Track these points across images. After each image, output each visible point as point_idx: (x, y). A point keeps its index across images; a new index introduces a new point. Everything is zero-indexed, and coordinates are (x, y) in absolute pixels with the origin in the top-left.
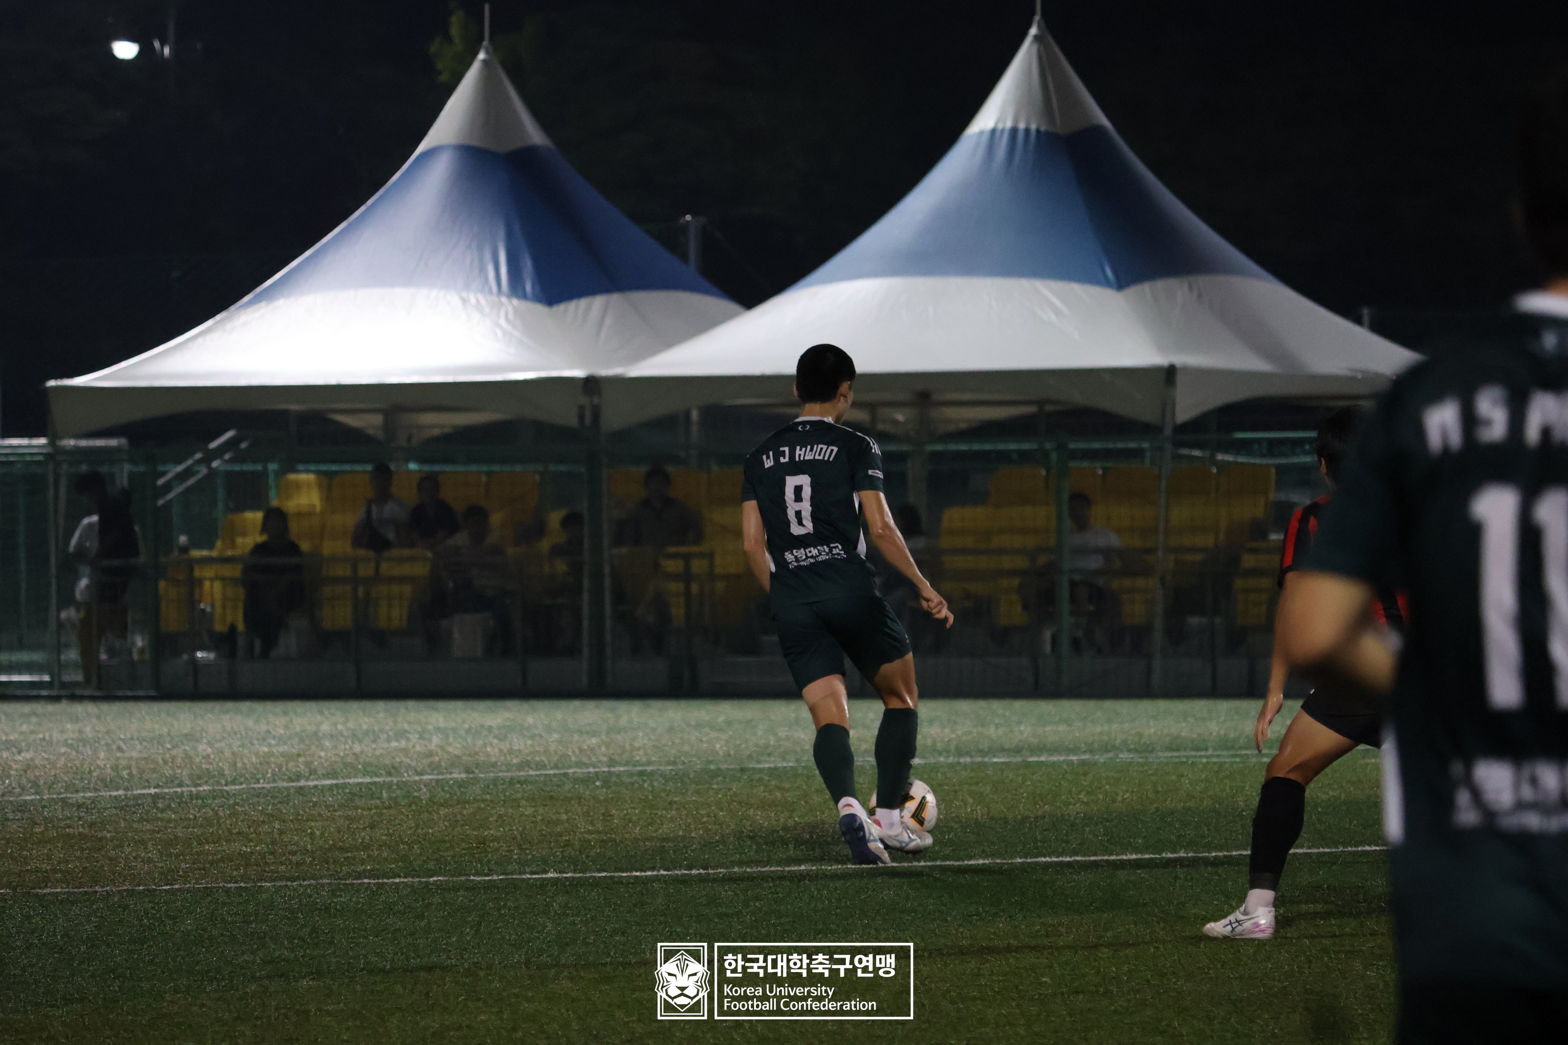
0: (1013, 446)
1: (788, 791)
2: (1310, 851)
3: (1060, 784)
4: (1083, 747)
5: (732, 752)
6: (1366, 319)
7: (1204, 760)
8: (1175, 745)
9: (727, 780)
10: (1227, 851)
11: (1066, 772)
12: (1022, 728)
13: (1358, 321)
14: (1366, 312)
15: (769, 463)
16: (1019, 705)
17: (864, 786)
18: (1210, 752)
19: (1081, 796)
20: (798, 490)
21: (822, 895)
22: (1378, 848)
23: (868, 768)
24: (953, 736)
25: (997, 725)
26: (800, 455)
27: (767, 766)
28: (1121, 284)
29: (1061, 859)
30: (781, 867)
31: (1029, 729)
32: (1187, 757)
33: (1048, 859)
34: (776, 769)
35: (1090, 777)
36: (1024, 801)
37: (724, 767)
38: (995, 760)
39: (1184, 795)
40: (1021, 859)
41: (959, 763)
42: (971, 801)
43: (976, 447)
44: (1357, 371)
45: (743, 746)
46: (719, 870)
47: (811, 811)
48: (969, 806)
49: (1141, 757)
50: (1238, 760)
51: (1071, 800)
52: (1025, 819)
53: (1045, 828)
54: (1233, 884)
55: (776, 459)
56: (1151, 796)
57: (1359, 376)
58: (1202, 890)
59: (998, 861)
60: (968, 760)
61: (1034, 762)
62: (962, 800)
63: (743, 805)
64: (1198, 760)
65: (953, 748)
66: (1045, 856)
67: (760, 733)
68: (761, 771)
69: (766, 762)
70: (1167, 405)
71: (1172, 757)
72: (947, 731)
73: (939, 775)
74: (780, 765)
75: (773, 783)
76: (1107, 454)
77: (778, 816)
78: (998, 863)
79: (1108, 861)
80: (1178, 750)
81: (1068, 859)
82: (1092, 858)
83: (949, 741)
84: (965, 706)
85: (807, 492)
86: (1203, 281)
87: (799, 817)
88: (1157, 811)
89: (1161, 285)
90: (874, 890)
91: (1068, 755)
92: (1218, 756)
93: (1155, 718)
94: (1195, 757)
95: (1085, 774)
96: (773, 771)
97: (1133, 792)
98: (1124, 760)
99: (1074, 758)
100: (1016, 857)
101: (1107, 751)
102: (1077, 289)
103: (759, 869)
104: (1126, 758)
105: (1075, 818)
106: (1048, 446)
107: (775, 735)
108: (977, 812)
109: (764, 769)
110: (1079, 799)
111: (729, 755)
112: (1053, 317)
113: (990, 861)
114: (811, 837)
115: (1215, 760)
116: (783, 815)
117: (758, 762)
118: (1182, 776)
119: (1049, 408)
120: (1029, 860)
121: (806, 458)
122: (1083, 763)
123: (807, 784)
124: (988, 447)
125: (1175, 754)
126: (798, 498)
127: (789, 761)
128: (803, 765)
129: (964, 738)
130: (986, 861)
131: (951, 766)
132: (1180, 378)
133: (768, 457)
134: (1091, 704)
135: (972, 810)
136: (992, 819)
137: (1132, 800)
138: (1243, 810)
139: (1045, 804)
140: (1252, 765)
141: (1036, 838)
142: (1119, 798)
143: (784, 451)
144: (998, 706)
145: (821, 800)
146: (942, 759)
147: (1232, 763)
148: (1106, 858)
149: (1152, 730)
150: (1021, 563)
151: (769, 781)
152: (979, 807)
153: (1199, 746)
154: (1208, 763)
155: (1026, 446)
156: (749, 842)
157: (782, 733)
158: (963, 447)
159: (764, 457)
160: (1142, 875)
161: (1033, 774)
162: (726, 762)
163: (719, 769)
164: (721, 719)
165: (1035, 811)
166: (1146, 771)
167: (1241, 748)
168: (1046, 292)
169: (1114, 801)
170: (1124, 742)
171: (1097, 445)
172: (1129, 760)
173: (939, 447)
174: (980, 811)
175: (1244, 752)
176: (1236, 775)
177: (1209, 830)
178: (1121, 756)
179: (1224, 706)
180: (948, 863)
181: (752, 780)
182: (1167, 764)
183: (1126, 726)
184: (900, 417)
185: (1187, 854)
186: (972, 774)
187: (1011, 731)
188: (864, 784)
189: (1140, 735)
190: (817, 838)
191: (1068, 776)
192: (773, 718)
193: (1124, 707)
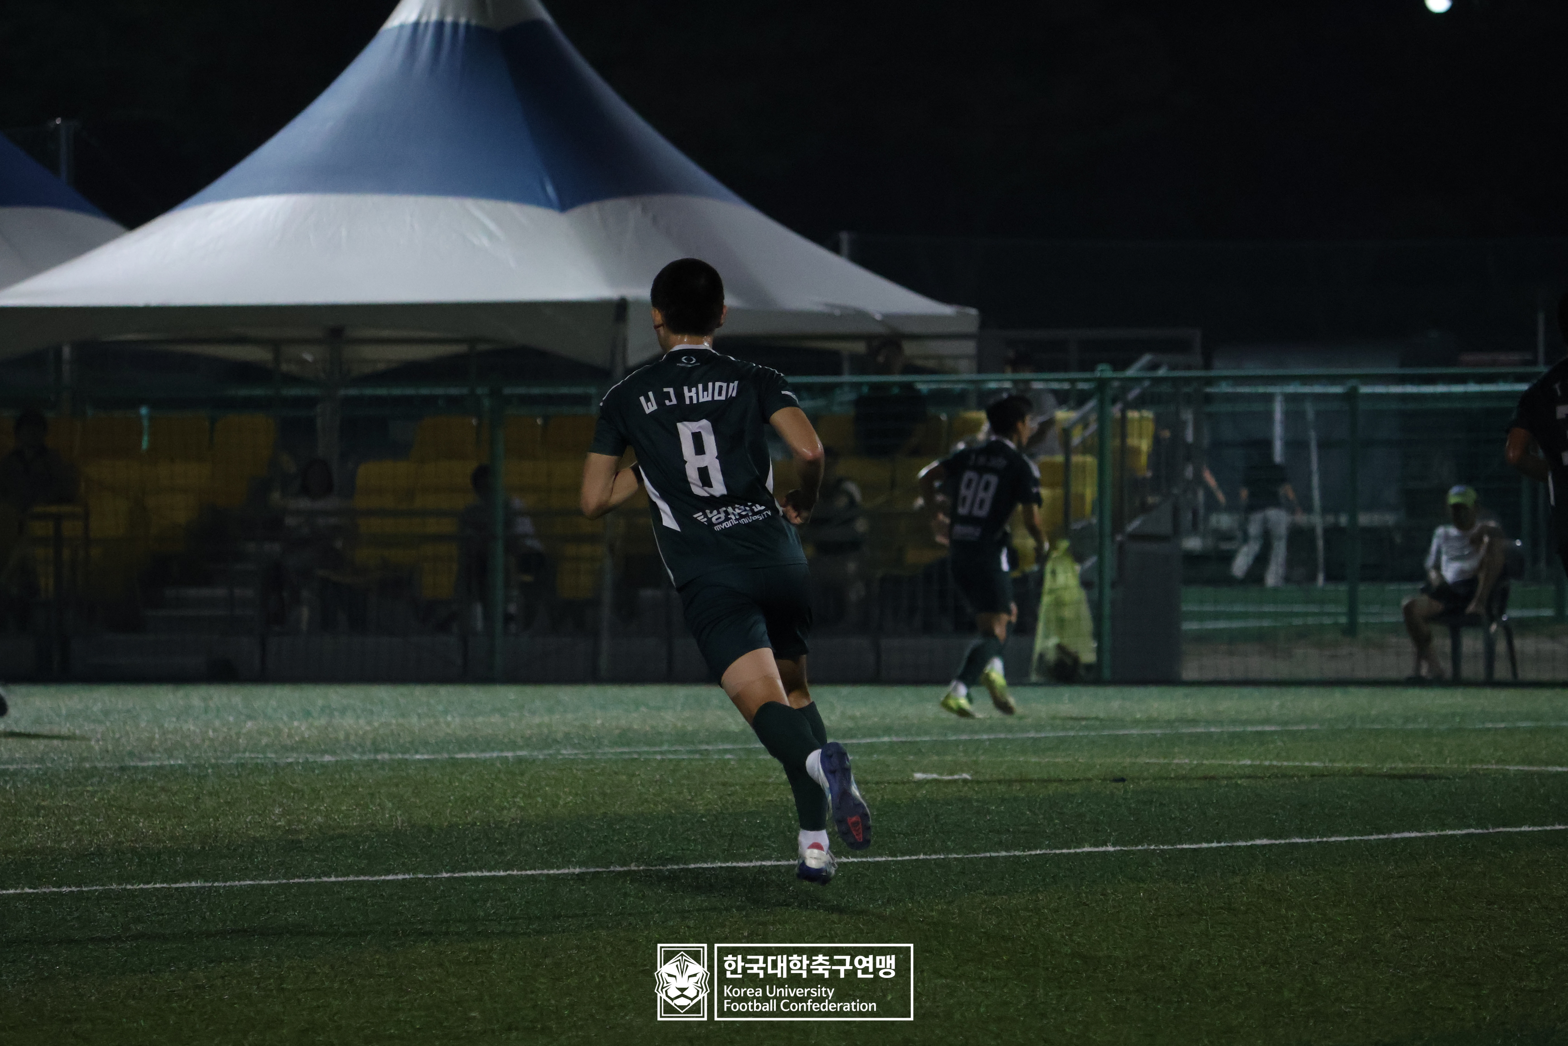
0: (439, 391)
1: (175, 794)
2: (779, 863)
3: (493, 785)
4: (520, 742)
5: (110, 748)
6: (845, 246)
7: (659, 757)
8: (624, 737)
9: (104, 780)
10: (685, 864)
11: (500, 771)
12: (449, 718)
13: (835, 249)
14: (845, 237)
15: (650, 407)
16: (446, 692)
17: (265, 788)
18: (665, 748)
19: (518, 800)
20: (697, 438)
21: (214, 916)
22: (855, 860)
23: (269, 766)
24: (368, 728)
25: (419, 715)
26: (691, 398)
27: (151, 763)
28: (565, 204)
29: (493, 873)
30: (167, 883)
31: (457, 720)
32: (639, 753)
33: (479, 874)
34: (161, 767)
35: (527, 777)
36: (450, 804)
37: (100, 765)
38: (418, 757)
39: (636, 798)
40: (447, 873)
41: (376, 760)
42: (390, 805)
43: (397, 391)
44: (833, 306)
45: (124, 740)
46: (95, 888)
47: (203, 817)
48: (387, 812)
49: (587, 754)
50: (697, 756)
51: (505, 804)
52: (451, 826)
53: (474, 837)
54: (690, 903)
55: (660, 403)
56: (597, 799)
57: (837, 312)
58: (654, 909)
59: (421, 876)
60: (386, 756)
61: (462, 759)
62: (379, 805)
63: (123, 810)
64: (651, 757)
65: (368, 743)
66: (475, 871)
67: (143, 724)
68: (144, 769)
69: (149, 759)
70: (618, 345)
71: (622, 753)
72: (362, 722)
73: (353, 774)
74: (166, 763)
75: (159, 784)
76: (549, 400)
77: (164, 823)
78: (420, 879)
79: (548, 875)
80: (628, 744)
81: (502, 873)
82: (529, 872)
83: (365, 733)
84: (382, 693)
85: (710, 442)
86: (658, 201)
87: (188, 825)
88: (605, 817)
89: (610, 205)
90: (276, 911)
91: (502, 751)
92: (675, 752)
93: (603, 707)
94: (648, 753)
95: (522, 774)
96: (158, 771)
97: (577, 794)
98: (567, 757)
99: (510, 754)
100: (441, 872)
101: (549, 746)
102: (512, 209)
103: (142, 886)
104: (568, 754)
105: (510, 825)
106: (479, 391)
107: (161, 727)
108: (397, 819)
109: (148, 767)
110: (514, 802)
111: (107, 751)
112: (485, 242)
113: (411, 876)
114: (203, 848)
115: (671, 756)
116: (169, 823)
117: (142, 759)
118: (634, 775)
119: (482, 347)
120: (456, 875)
121: (701, 400)
122: (520, 760)
123: (197, 786)
124: (410, 391)
125: (626, 750)
126: (700, 449)
127: (177, 759)
128: (194, 762)
129: (381, 731)
130: (407, 876)
131: (368, 764)
132: (632, 313)
133: (648, 400)
134: (529, 691)
135: (391, 817)
136: (413, 826)
137: (576, 803)
138: (703, 816)
139: (475, 809)
140: (713, 762)
141: (464, 849)
142: (561, 802)
143: (669, 392)
144: (420, 693)
145: (215, 805)
146: (356, 756)
147: (690, 760)
148: (545, 872)
149: (599, 722)
150: (447, 526)
151: (154, 782)
152: (399, 812)
153: (653, 738)
154: (663, 760)
155: (454, 391)
156: (129, 855)
157: (169, 724)
158: (382, 392)
159: (642, 399)
160: (587, 892)
161: (462, 774)
162: (102, 759)
163: (95, 768)
164: (97, 707)
165: (463, 817)
166: (592, 770)
167: (701, 742)
168: (478, 213)
169: (555, 805)
170: (567, 735)
171: (536, 391)
172: (572, 757)
173: (353, 392)
174: (400, 818)
175: (704, 747)
176: (695, 774)
177: (663, 839)
178: (564, 752)
179: (681, 693)
180: (362, 878)
181: (133, 781)
182: (616, 762)
183: (570, 716)
184: (309, 357)
185: (639, 867)
186: (391, 773)
187: (437, 723)
188: (265, 785)
189: (585, 727)
190: (209, 850)
191: (502, 776)
192: (158, 707)
193: (567, 694)
